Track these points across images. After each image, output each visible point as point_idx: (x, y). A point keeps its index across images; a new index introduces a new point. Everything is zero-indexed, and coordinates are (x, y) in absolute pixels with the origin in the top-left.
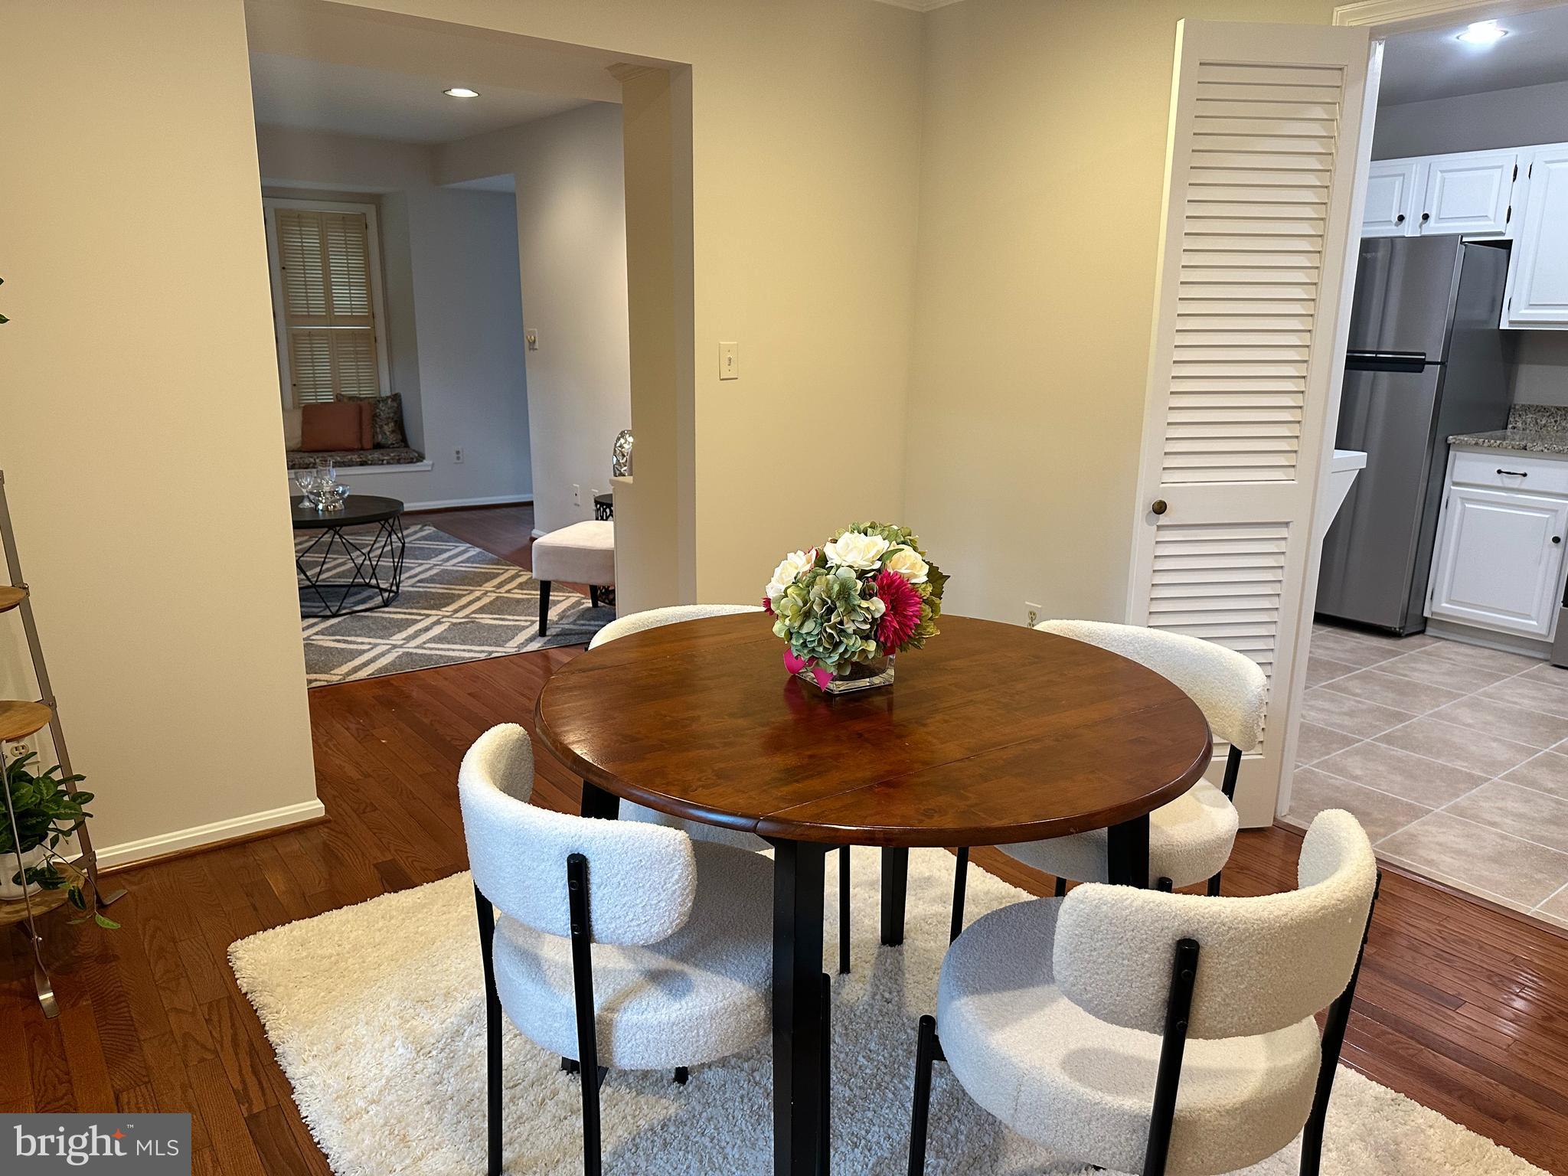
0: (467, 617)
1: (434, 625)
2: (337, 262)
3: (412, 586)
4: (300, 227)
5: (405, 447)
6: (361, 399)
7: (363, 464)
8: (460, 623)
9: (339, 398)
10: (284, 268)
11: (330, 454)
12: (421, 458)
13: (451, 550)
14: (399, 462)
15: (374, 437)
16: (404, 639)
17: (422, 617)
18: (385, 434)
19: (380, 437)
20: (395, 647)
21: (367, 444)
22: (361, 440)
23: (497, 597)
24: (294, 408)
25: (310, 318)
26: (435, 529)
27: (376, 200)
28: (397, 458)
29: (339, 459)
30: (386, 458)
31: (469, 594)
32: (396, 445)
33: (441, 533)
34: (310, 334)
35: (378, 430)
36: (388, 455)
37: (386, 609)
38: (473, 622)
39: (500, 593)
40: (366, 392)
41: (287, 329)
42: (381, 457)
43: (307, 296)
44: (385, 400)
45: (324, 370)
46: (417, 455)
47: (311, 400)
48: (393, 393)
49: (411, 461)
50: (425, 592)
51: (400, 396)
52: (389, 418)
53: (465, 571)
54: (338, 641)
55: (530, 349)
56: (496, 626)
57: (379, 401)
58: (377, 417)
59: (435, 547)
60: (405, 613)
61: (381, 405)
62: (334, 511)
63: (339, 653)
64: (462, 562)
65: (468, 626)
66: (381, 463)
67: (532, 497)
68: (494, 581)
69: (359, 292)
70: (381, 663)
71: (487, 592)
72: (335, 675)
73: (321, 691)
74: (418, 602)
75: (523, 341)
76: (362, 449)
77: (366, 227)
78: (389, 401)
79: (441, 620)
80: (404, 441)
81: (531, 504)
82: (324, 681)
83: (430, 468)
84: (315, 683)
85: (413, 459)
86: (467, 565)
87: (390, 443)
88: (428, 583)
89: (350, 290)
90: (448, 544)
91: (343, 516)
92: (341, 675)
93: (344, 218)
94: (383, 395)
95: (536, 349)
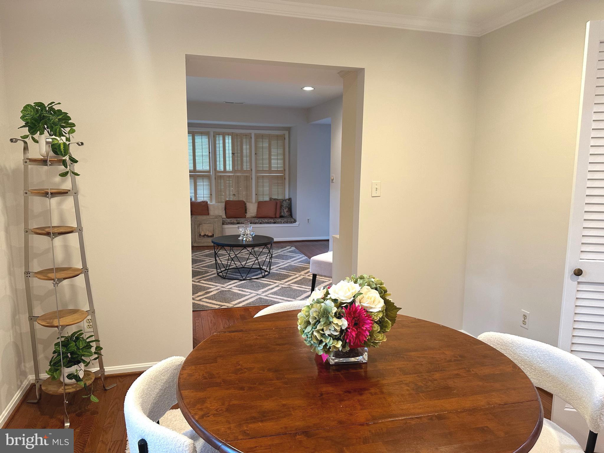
0: (289, 285)
1: (276, 287)
2: (274, 151)
3: (276, 270)
4: (262, 139)
5: (291, 217)
6: (278, 200)
7: (275, 223)
8: (285, 287)
9: (271, 199)
10: (256, 154)
11: (264, 219)
12: (295, 221)
13: (296, 257)
14: (287, 223)
15: (280, 213)
16: (262, 292)
17: (273, 283)
18: (285, 212)
19: (283, 213)
20: (258, 294)
21: (278, 216)
22: (275, 214)
23: (304, 278)
24: (255, 202)
25: (264, 171)
26: (295, 248)
27: (289, 129)
28: (287, 221)
29: (266, 221)
30: (283, 221)
31: (294, 275)
32: (288, 216)
33: (296, 250)
34: (263, 177)
35: (282, 211)
36: (284, 220)
37: (263, 279)
38: (289, 287)
39: (306, 276)
40: (280, 197)
41: (255, 175)
42: (281, 221)
43: (263, 164)
44: (285, 200)
45: (266, 189)
46: (293, 220)
47: (261, 199)
48: (290, 197)
49: (291, 223)
50: (280, 273)
51: (291, 199)
52: (286, 207)
53: (297, 266)
54: (239, 290)
55: (332, 182)
56: (297, 290)
57: (284, 201)
58: (282, 206)
59: (292, 255)
60: (268, 281)
61: (284, 202)
62: (249, 241)
63: (238, 295)
64: (298, 262)
65: (287, 289)
66: (281, 223)
67: (329, 238)
68: (306, 271)
69: (281, 162)
70: (249, 301)
71: (301, 275)
72: (231, 304)
73: (224, 310)
74: (275, 277)
75: (330, 180)
76: (276, 218)
77: (285, 139)
78: (287, 200)
79: (279, 285)
80: (291, 215)
81: (328, 240)
82: (227, 306)
83: (298, 225)
84: (223, 307)
85: (292, 222)
86: (300, 263)
87: (286, 215)
88: (282, 269)
89: (277, 161)
90: (297, 254)
91: (252, 243)
92: (233, 304)
93: (277, 136)
94: (286, 198)
95: (334, 182)
